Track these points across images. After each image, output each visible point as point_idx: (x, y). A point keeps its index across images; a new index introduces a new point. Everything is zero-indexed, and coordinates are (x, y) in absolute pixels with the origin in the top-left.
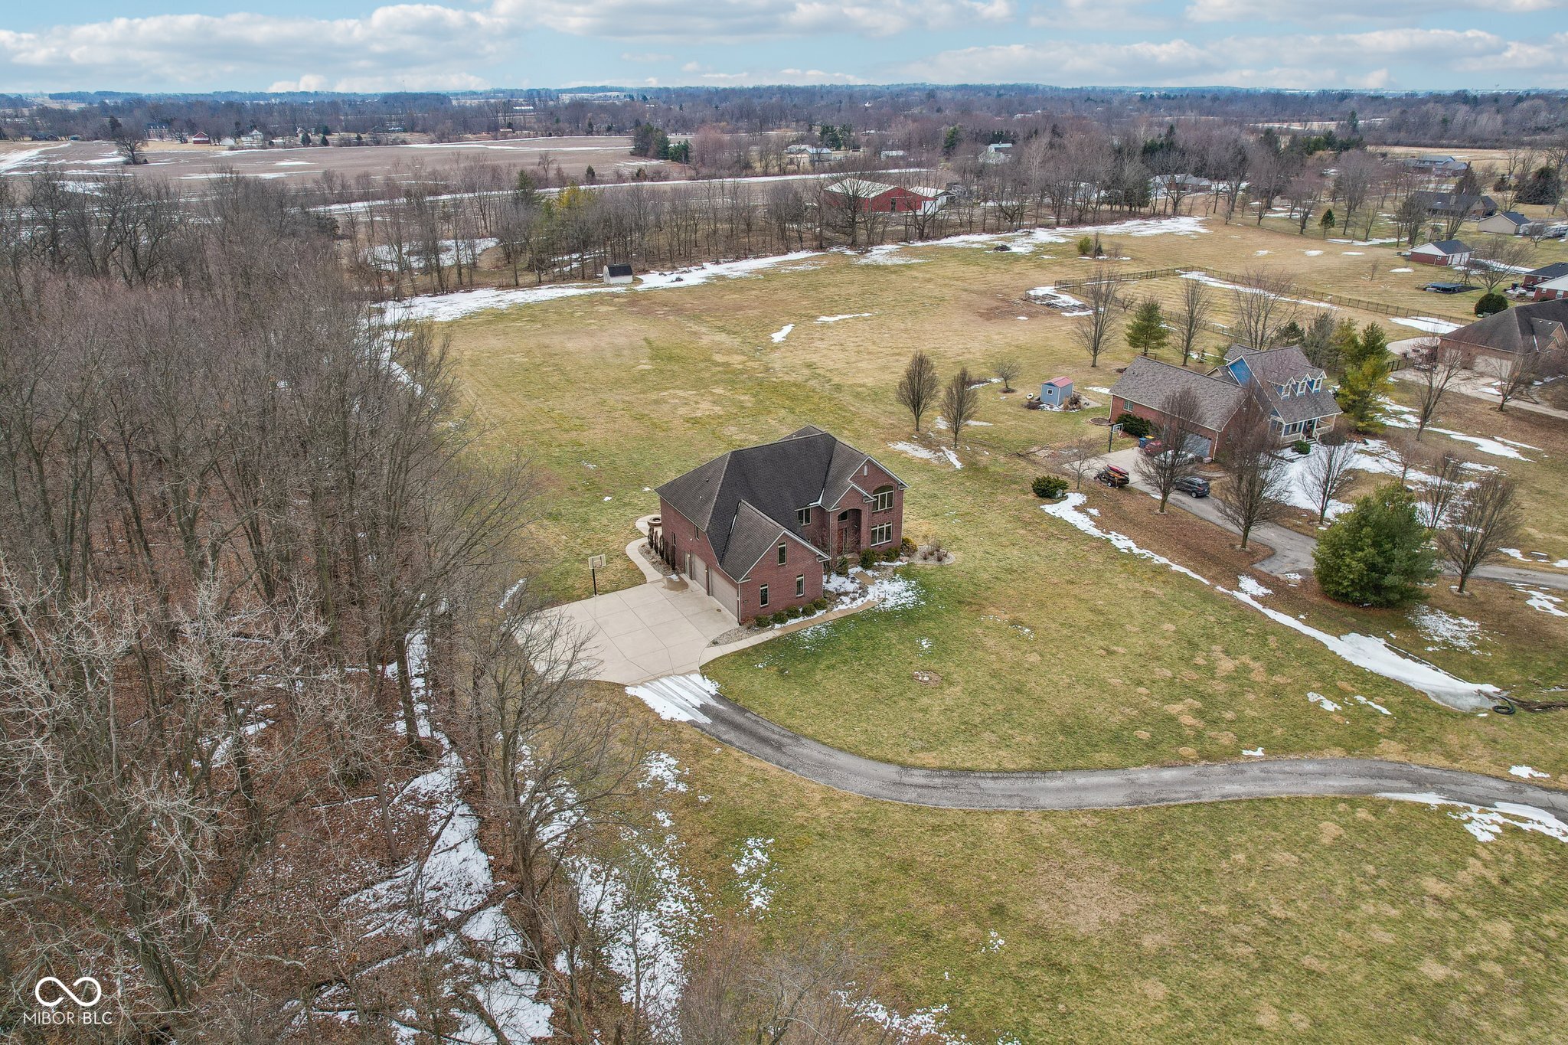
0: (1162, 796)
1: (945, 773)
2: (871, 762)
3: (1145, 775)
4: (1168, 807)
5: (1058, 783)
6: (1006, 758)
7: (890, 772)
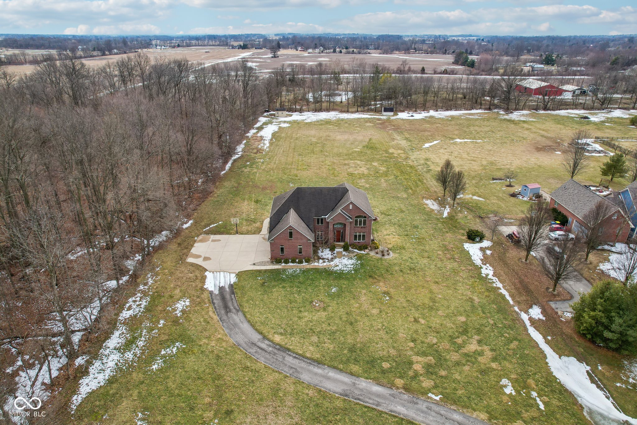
0: (361, 397)
1: (278, 347)
2: (254, 331)
3: (364, 384)
4: (357, 404)
5: (320, 371)
6: (311, 351)
7: (256, 337)
